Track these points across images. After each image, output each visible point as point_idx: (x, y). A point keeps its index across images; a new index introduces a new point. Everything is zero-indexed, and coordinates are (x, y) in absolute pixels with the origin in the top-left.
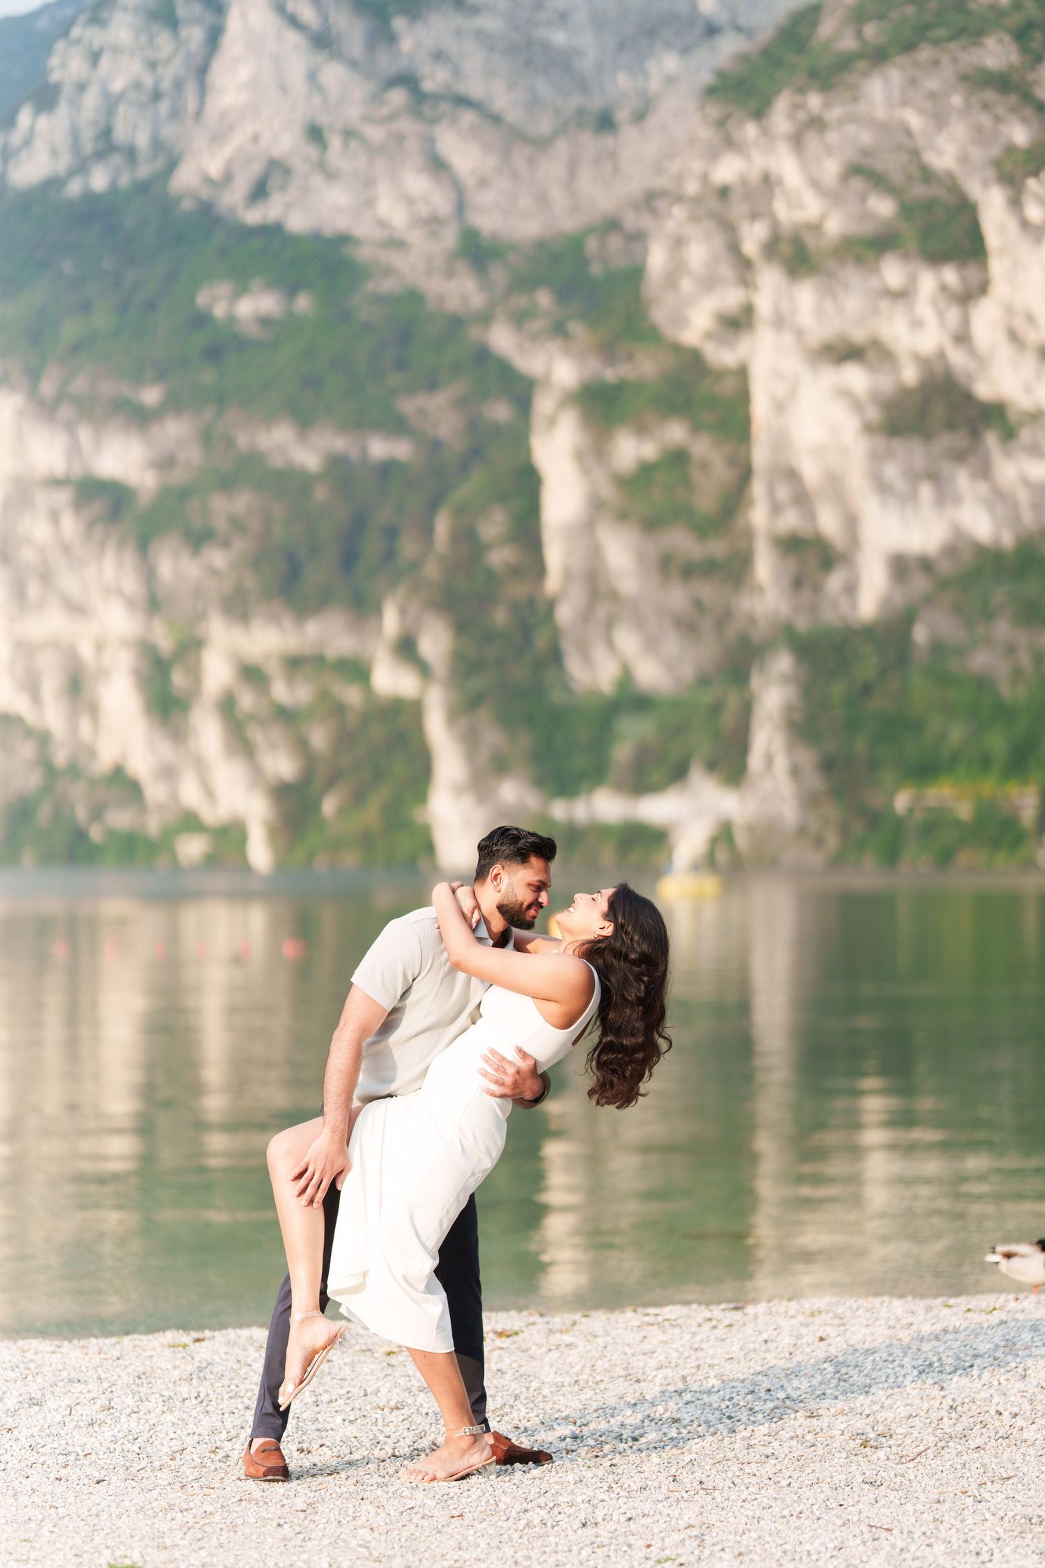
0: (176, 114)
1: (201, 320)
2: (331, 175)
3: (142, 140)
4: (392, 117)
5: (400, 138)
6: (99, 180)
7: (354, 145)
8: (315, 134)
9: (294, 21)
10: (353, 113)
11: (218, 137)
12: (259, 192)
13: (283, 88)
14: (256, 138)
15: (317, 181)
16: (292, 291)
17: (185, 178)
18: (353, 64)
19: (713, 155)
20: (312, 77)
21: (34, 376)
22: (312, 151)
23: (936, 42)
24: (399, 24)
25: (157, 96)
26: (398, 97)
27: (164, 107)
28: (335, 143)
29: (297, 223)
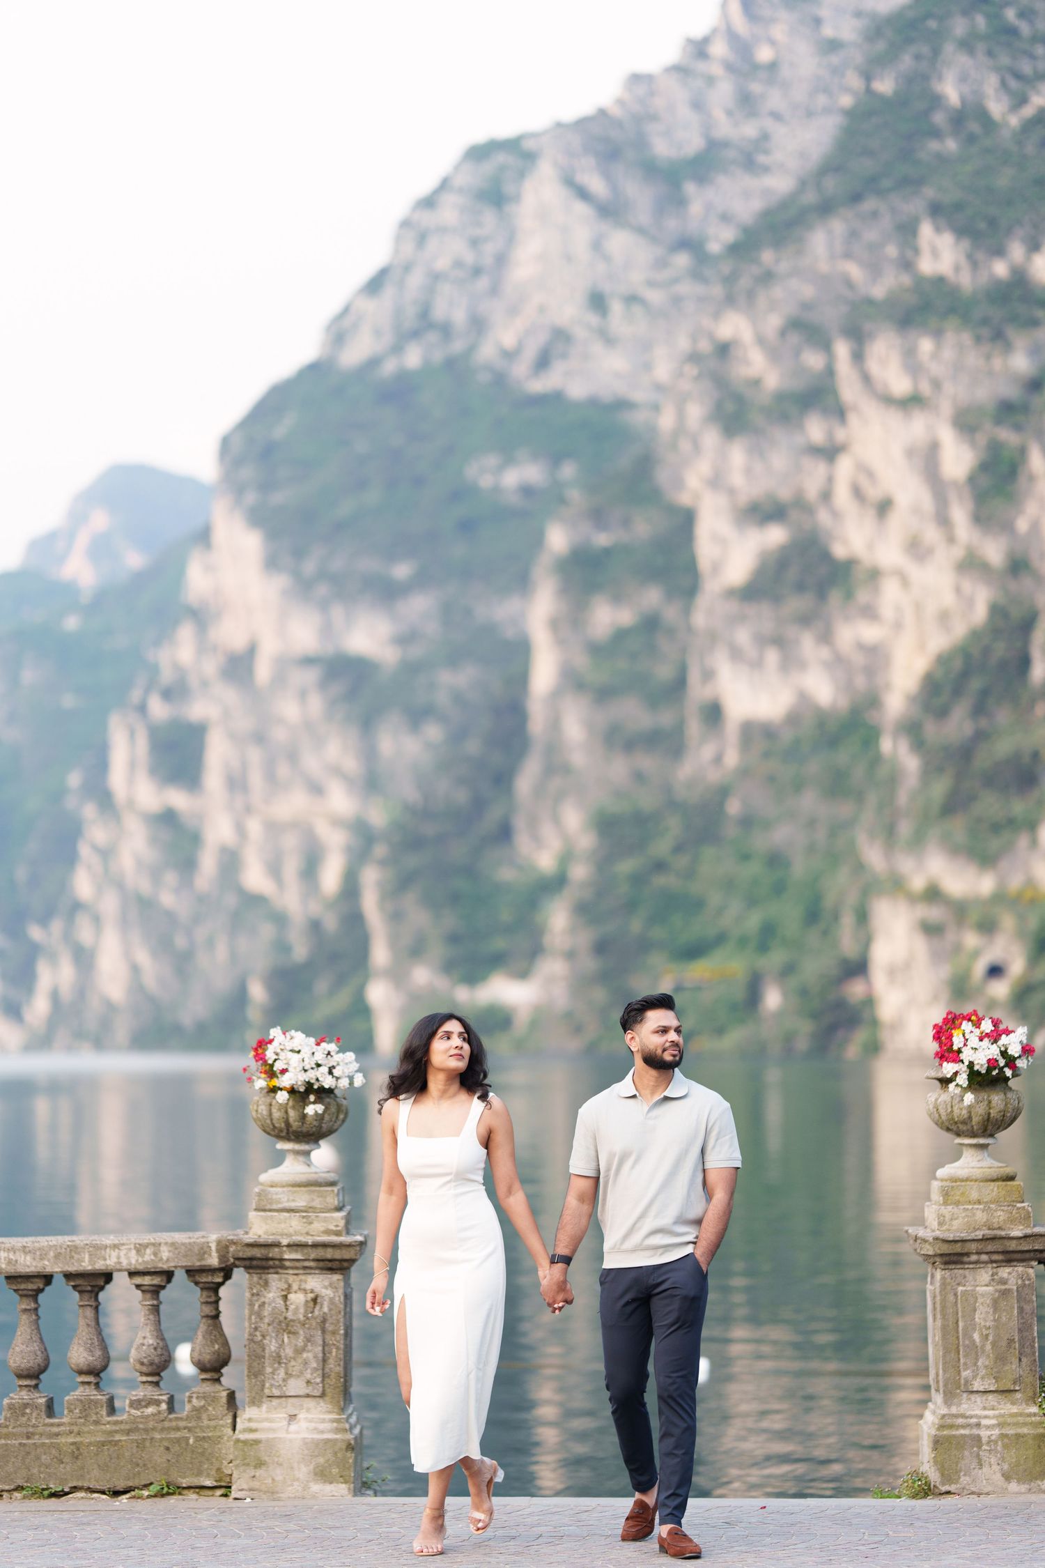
0: (494, 291)
1: (462, 492)
2: (608, 340)
3: (459, 317)
4: (675, 281)
5: (677, 300)
6: (413, 358)
7: (637, 310)
8: (598, 302)
9: (583, 194)
10: (636, 278)
11: (513, 311)
12: (543, 362)
13: (569, 258)
14: (542, 309)
15: (597, 348)
16: (556, 460)
17: (487, 352)
18: (641, 231)
19: (717, 316)
20: (597, 245)
21: (299, 554)
22: (593, 319)
23: (881, 193)
24: (690, 188)
25: (477, 271)
26: (682, 260)
27: (483, 283)
28: (616, 307)
29: (577, 390)
